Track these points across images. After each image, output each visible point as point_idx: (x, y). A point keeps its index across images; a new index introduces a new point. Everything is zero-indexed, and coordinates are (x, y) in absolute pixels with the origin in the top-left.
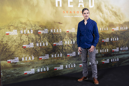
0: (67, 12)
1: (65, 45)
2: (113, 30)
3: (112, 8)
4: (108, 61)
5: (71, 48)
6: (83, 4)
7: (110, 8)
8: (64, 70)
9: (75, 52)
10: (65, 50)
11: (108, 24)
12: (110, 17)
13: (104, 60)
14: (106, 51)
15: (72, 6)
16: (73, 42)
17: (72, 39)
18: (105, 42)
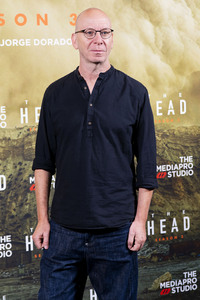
9: (7, 238)
11: (185, 81)
13: (168, 274)
14: (180, 226)
18: (174, 179)
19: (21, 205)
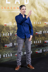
0: (5, 8)
1: (3, 37)
2: (45, 24)
3: (45, 5)
4: (41, 51)
5: (8, 40)
6: (19, 1)
7: (43, 4)
8: (2, 59)
9: (11, 43)
10: (3, 41)
11: (41, 19)
12: (43, 12)
13: (37, 50)
15: (9, 3)
16: (10, 34)
17: (10, 31)
18: (39, 34)
19: (14, 38)
